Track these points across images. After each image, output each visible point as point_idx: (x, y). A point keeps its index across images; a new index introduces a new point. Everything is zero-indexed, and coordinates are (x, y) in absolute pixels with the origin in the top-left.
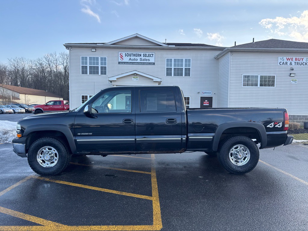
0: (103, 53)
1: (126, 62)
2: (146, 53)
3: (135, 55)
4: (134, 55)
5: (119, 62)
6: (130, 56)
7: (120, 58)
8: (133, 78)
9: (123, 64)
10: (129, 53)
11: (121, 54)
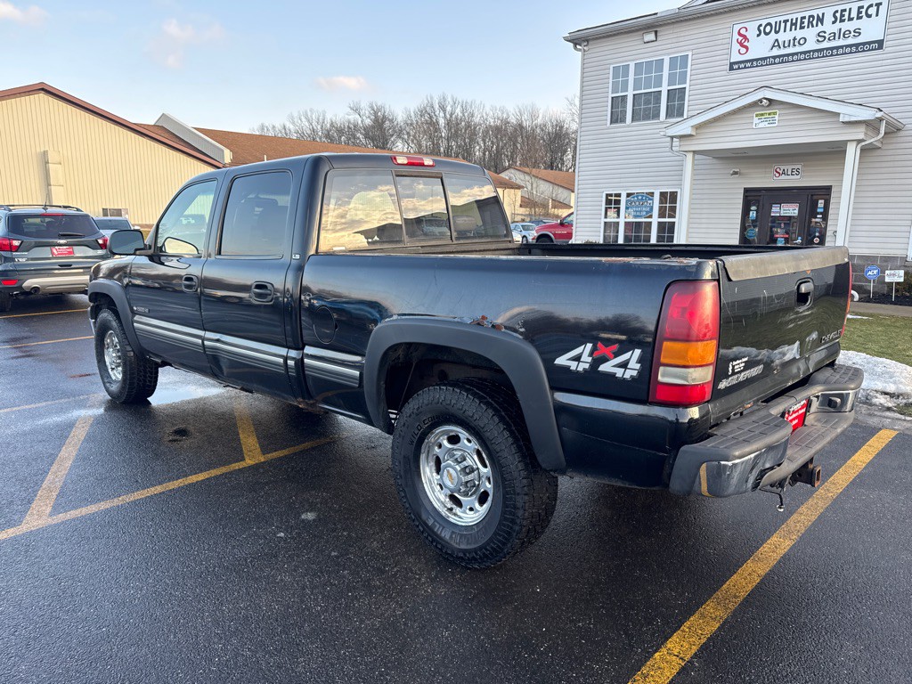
0: (681, 39)
1: (757, 60)
2: (847, 7)
3: (795, 24)
4: (792, 24)
5: (732, 64)
6: (776, 32)
7: (736, 46)
8: (756, 120)
9: (745, 67)
10: (773, 21)
11: (743, 32)
